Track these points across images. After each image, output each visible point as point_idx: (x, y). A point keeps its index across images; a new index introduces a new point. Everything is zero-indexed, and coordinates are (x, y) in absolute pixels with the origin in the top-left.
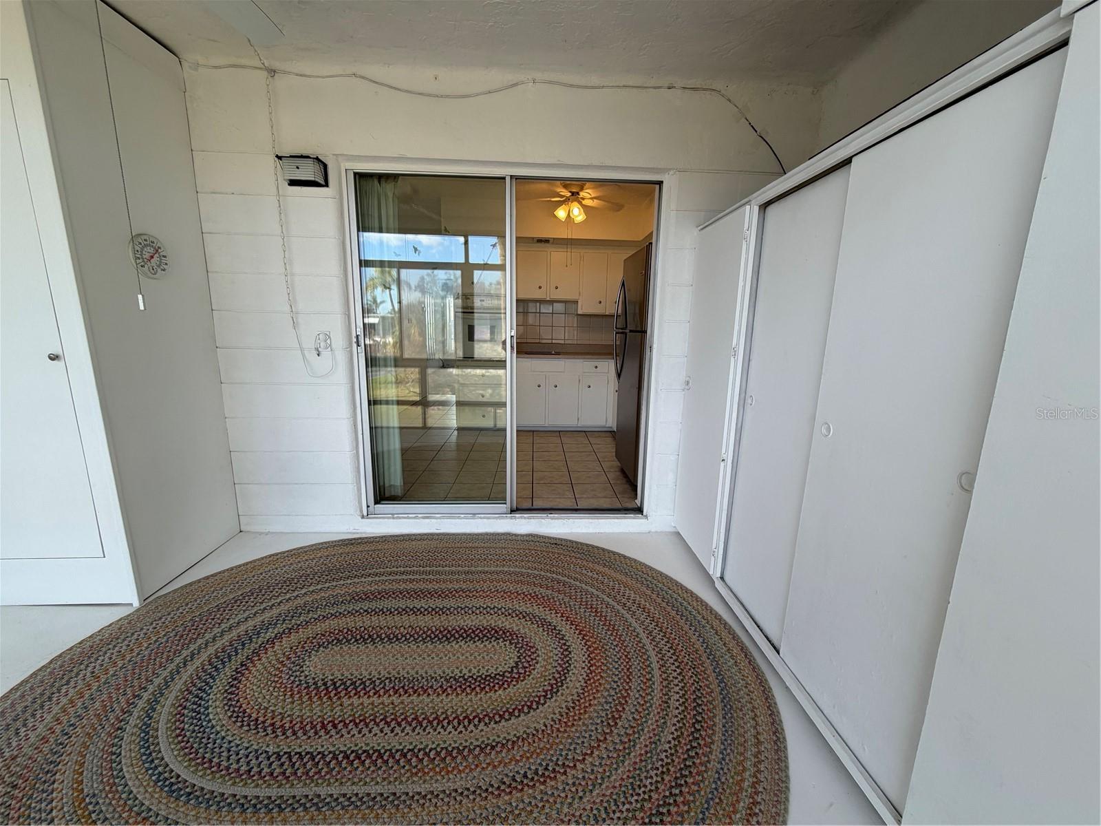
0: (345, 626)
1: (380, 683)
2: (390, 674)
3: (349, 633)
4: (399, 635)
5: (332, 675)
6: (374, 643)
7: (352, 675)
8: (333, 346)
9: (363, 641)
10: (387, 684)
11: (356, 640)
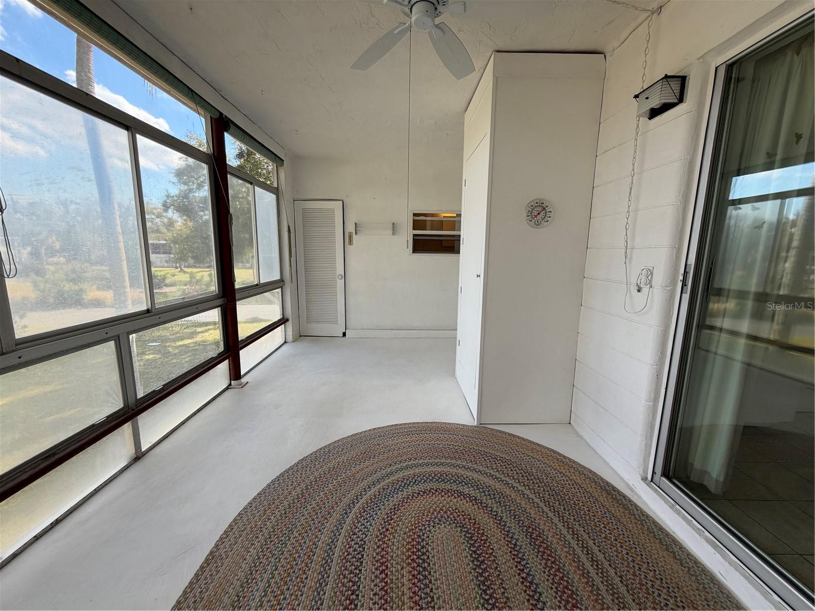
0: (489, 536)
1: (426, 594)
2: (438, 598)
3: (482, 542)
4: (491, 591)
5: (433, 549)
6: (475, 569)
7: (434, 564)
8: (653, 284)
9: (475, 558)
10: (426, 600)
11: (474, 552)
